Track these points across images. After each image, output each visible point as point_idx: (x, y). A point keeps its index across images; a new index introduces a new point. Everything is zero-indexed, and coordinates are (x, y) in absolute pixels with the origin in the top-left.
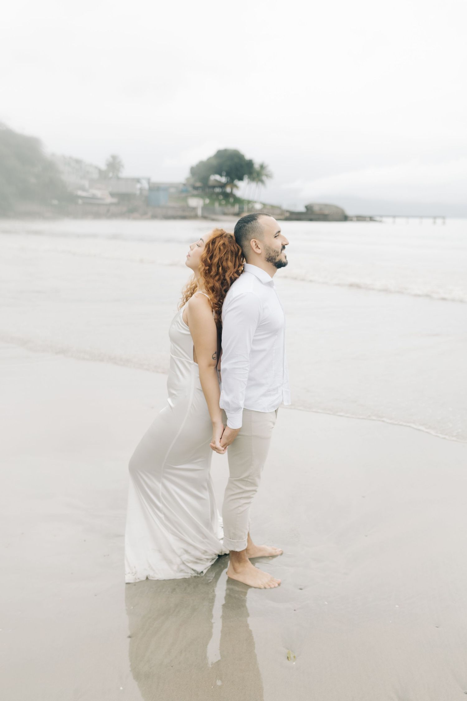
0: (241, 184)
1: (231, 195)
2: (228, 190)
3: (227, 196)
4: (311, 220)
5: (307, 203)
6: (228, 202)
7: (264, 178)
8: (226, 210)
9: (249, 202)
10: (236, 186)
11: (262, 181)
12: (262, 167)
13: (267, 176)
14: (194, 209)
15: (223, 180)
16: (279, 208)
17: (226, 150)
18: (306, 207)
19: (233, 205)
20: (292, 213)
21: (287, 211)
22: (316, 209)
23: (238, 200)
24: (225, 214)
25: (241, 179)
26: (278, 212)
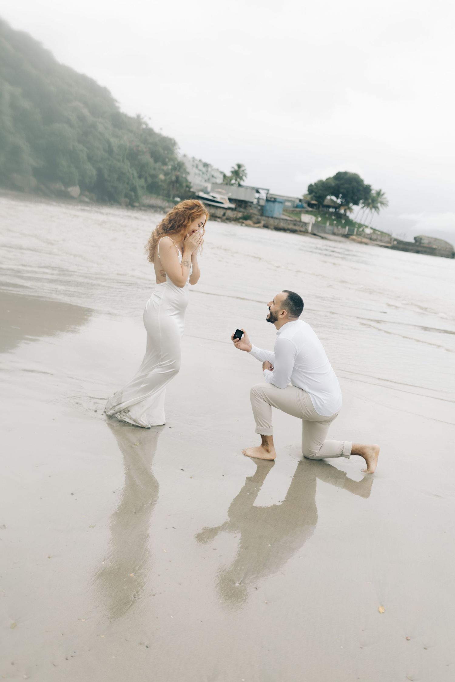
0: (355, 208)
1: (345, 216)
2: (342, 211)
3: (339, 217)
4: (417, 252)
5: (416, 235)
6: (339, 223)
7: (379, 205)
8: (336, 231)
9: (360, 225)
10: (350, 209)
11: (376, 208)
12: (379, 194)
13: (382, 203)
14: (306, 224)
15: (339, 201)
16: (389, 235)
17: (346, 173)
18: (415, 238)
19: (344, 226)
20: (400, 242)
21: (395, 240)
22: (425, 241)
23: (349, 223)
24: (334, 234)
25: (356, 203)
26: (387, 239)
